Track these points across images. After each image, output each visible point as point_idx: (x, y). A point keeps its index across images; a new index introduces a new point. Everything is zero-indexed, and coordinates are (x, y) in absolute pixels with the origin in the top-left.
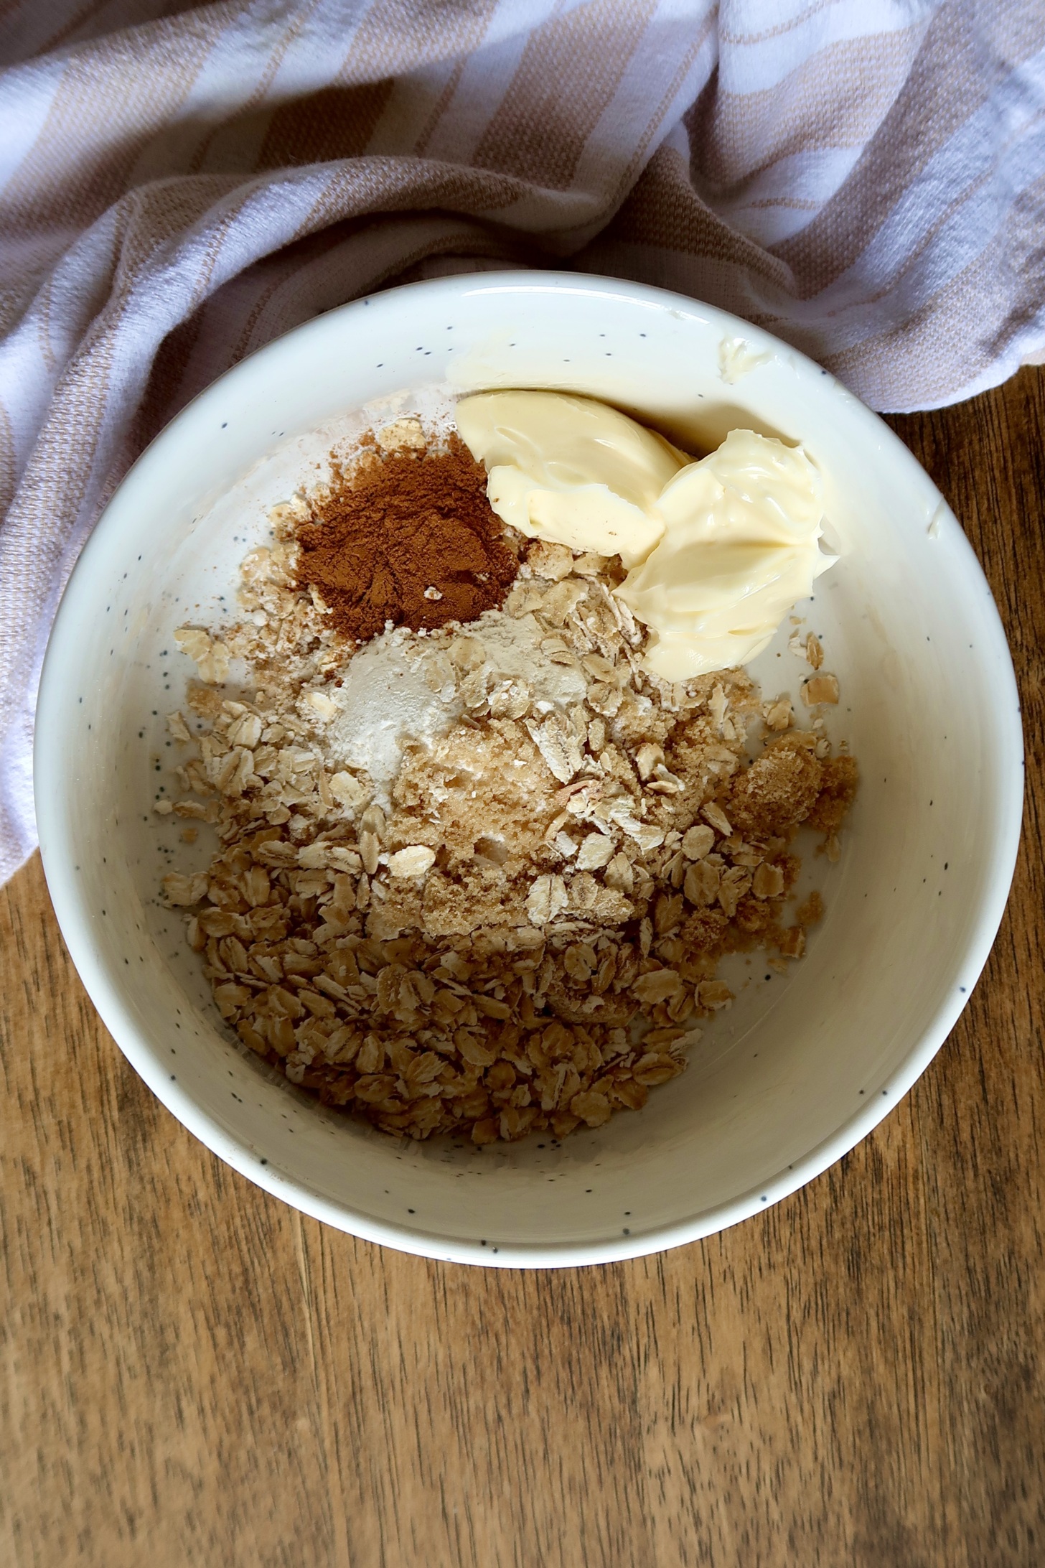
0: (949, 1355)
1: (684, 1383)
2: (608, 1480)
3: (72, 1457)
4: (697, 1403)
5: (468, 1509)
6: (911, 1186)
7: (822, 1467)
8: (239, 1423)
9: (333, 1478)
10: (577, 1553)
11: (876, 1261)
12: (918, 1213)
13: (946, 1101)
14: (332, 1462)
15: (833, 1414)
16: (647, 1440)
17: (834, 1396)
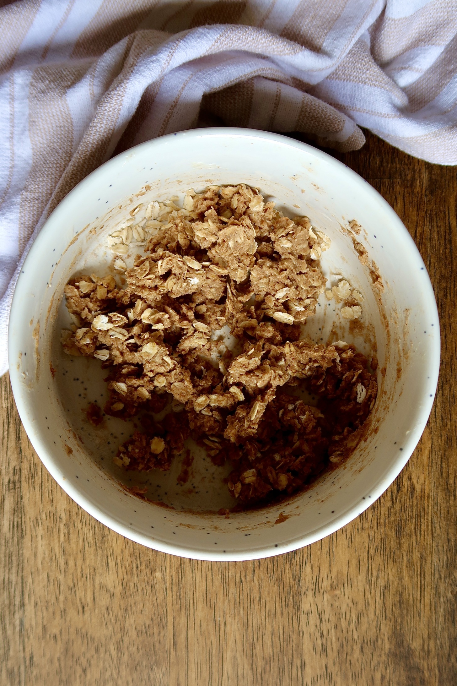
0: (437, 576)
1: (321, 575)
2: (285, 613)
3: (61, 578)
4: (326, 584)
5: (225, 619)
6: (426, 501)
7: (378, 618)
8: (132, 571)
9: (169, 599)
10: (269, 643)
11: (408, 532)
12: (428, 513)
13: (444, 466)
14: (169, 592)
15: (384, 596)
16: (303, 598)
17: (385, 588)
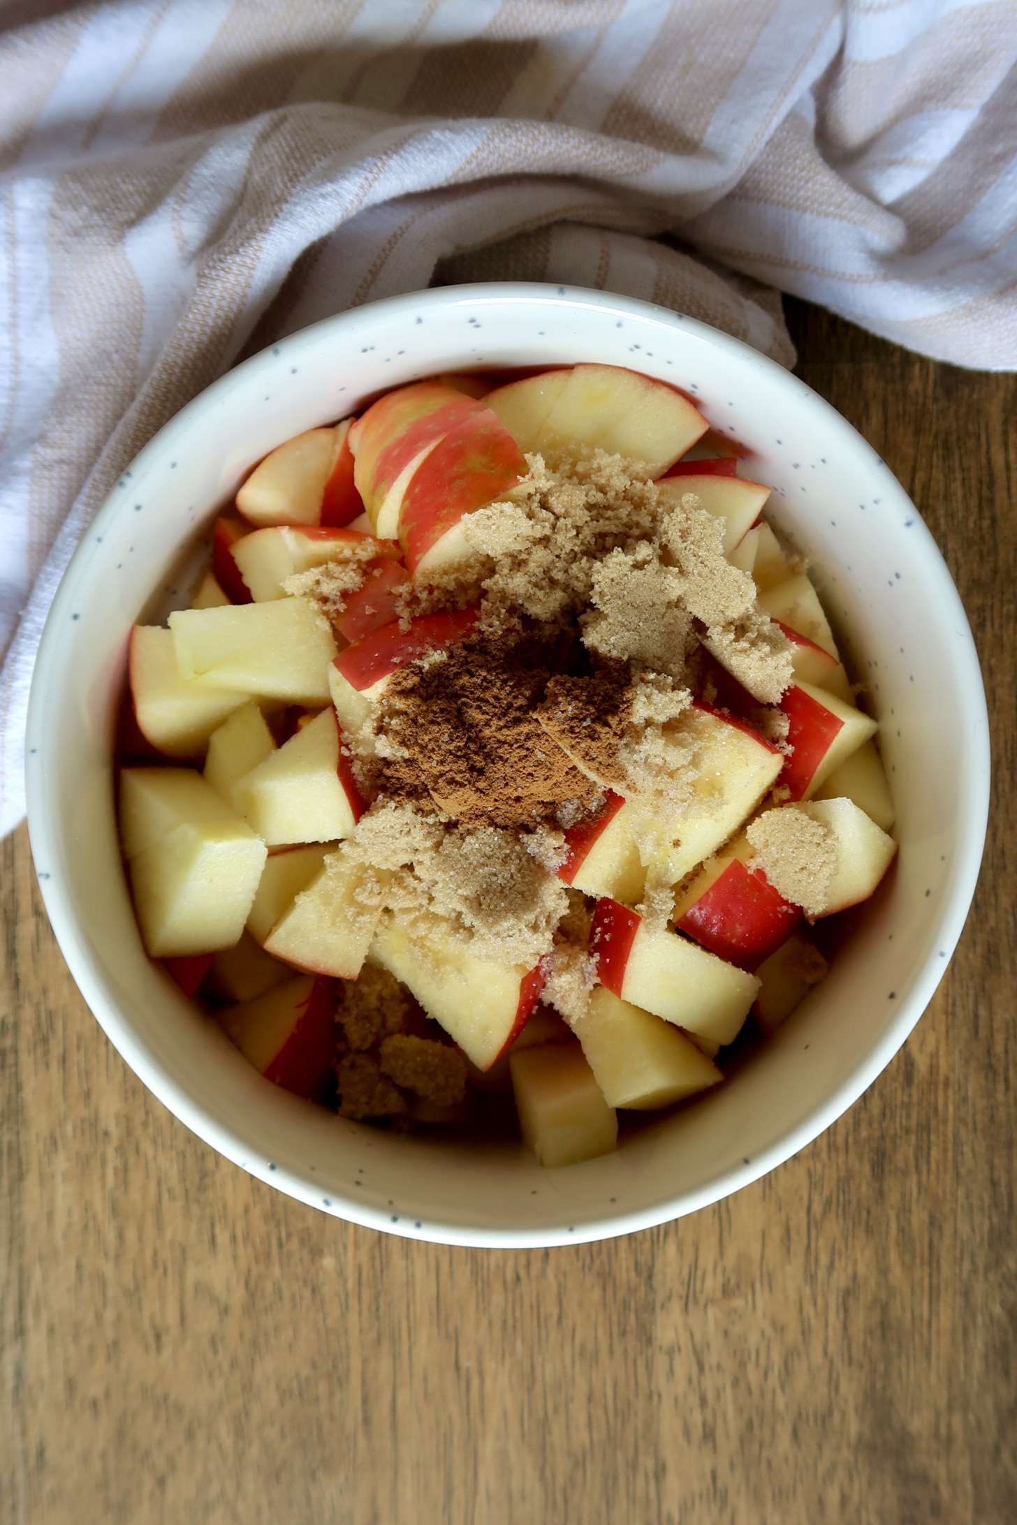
0: (967, 1265)
1: (701, 1263)
2: (618, 1350)
3: (108, 1269)
4: (712, 1284)
5: (480, 1364)
6: (941, 1093)
7: (831, 1362)
8: (268, 1255)
9: (353, 1318)
10: (581, 1419)
11: (900, 1164)
12: (945, 1121)
13: (983, 1012)
14: (353, 1303)
15: (846, 1310)
16: (660, 1317)
17: (849, 1293)
